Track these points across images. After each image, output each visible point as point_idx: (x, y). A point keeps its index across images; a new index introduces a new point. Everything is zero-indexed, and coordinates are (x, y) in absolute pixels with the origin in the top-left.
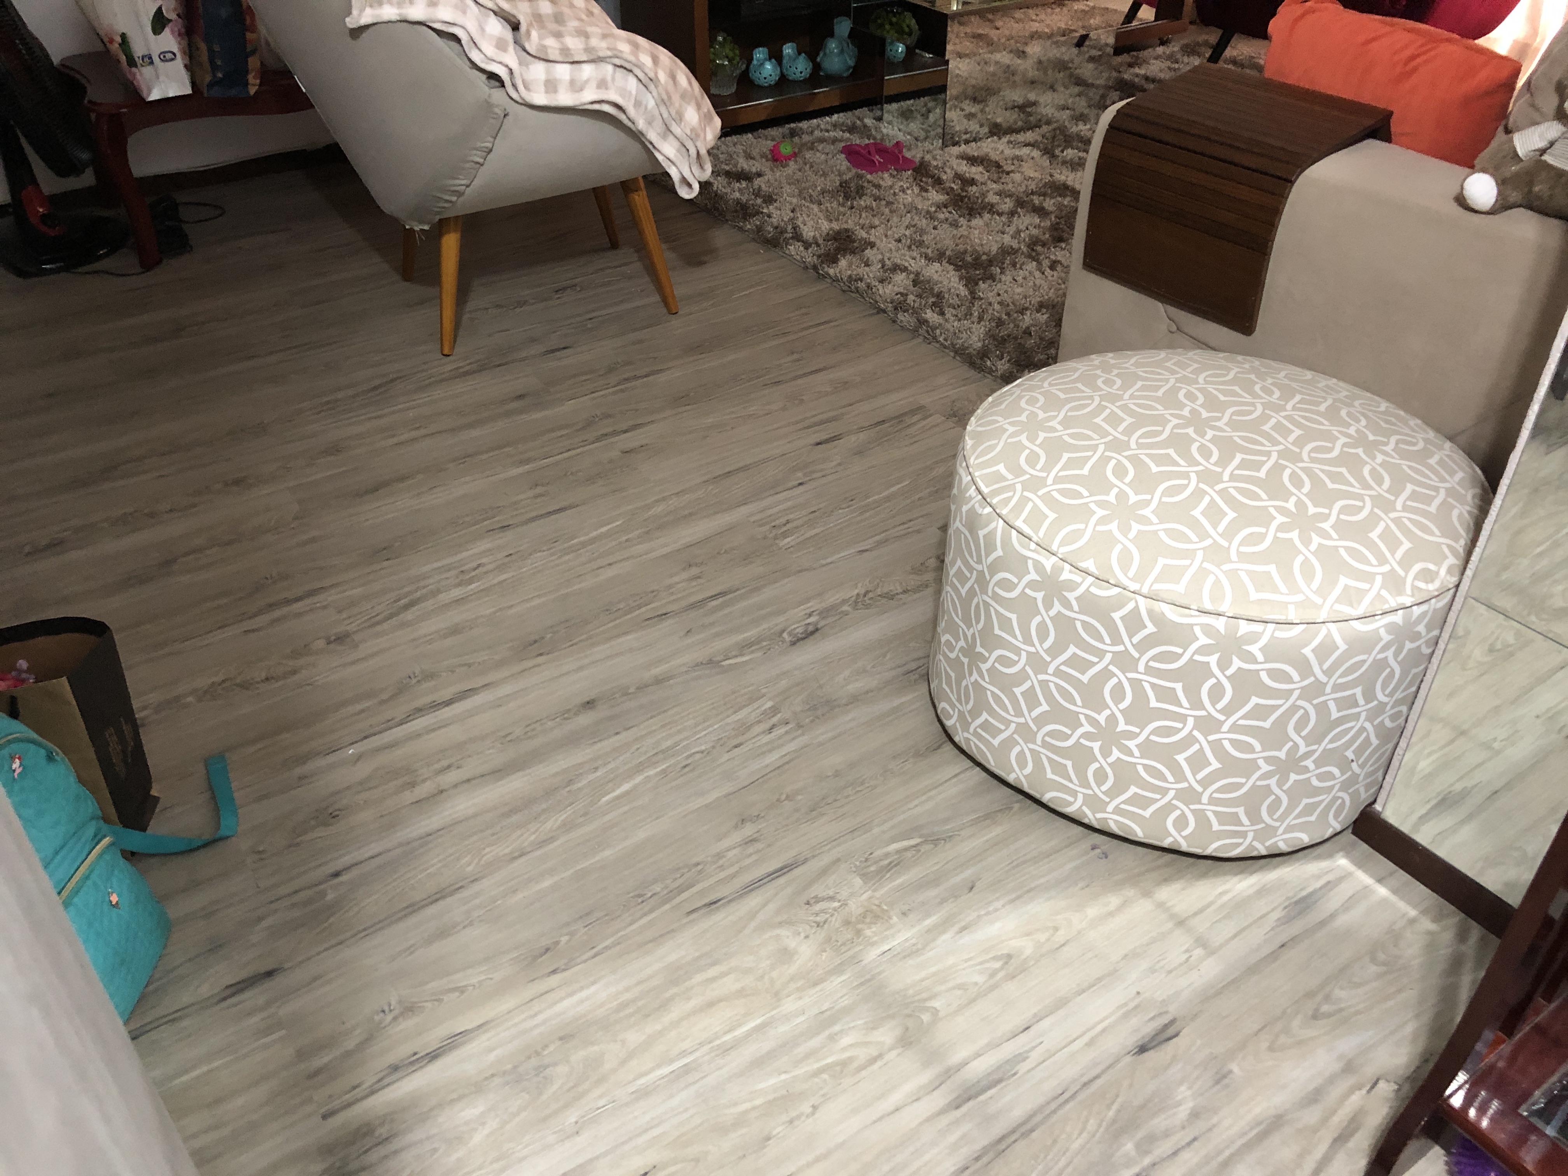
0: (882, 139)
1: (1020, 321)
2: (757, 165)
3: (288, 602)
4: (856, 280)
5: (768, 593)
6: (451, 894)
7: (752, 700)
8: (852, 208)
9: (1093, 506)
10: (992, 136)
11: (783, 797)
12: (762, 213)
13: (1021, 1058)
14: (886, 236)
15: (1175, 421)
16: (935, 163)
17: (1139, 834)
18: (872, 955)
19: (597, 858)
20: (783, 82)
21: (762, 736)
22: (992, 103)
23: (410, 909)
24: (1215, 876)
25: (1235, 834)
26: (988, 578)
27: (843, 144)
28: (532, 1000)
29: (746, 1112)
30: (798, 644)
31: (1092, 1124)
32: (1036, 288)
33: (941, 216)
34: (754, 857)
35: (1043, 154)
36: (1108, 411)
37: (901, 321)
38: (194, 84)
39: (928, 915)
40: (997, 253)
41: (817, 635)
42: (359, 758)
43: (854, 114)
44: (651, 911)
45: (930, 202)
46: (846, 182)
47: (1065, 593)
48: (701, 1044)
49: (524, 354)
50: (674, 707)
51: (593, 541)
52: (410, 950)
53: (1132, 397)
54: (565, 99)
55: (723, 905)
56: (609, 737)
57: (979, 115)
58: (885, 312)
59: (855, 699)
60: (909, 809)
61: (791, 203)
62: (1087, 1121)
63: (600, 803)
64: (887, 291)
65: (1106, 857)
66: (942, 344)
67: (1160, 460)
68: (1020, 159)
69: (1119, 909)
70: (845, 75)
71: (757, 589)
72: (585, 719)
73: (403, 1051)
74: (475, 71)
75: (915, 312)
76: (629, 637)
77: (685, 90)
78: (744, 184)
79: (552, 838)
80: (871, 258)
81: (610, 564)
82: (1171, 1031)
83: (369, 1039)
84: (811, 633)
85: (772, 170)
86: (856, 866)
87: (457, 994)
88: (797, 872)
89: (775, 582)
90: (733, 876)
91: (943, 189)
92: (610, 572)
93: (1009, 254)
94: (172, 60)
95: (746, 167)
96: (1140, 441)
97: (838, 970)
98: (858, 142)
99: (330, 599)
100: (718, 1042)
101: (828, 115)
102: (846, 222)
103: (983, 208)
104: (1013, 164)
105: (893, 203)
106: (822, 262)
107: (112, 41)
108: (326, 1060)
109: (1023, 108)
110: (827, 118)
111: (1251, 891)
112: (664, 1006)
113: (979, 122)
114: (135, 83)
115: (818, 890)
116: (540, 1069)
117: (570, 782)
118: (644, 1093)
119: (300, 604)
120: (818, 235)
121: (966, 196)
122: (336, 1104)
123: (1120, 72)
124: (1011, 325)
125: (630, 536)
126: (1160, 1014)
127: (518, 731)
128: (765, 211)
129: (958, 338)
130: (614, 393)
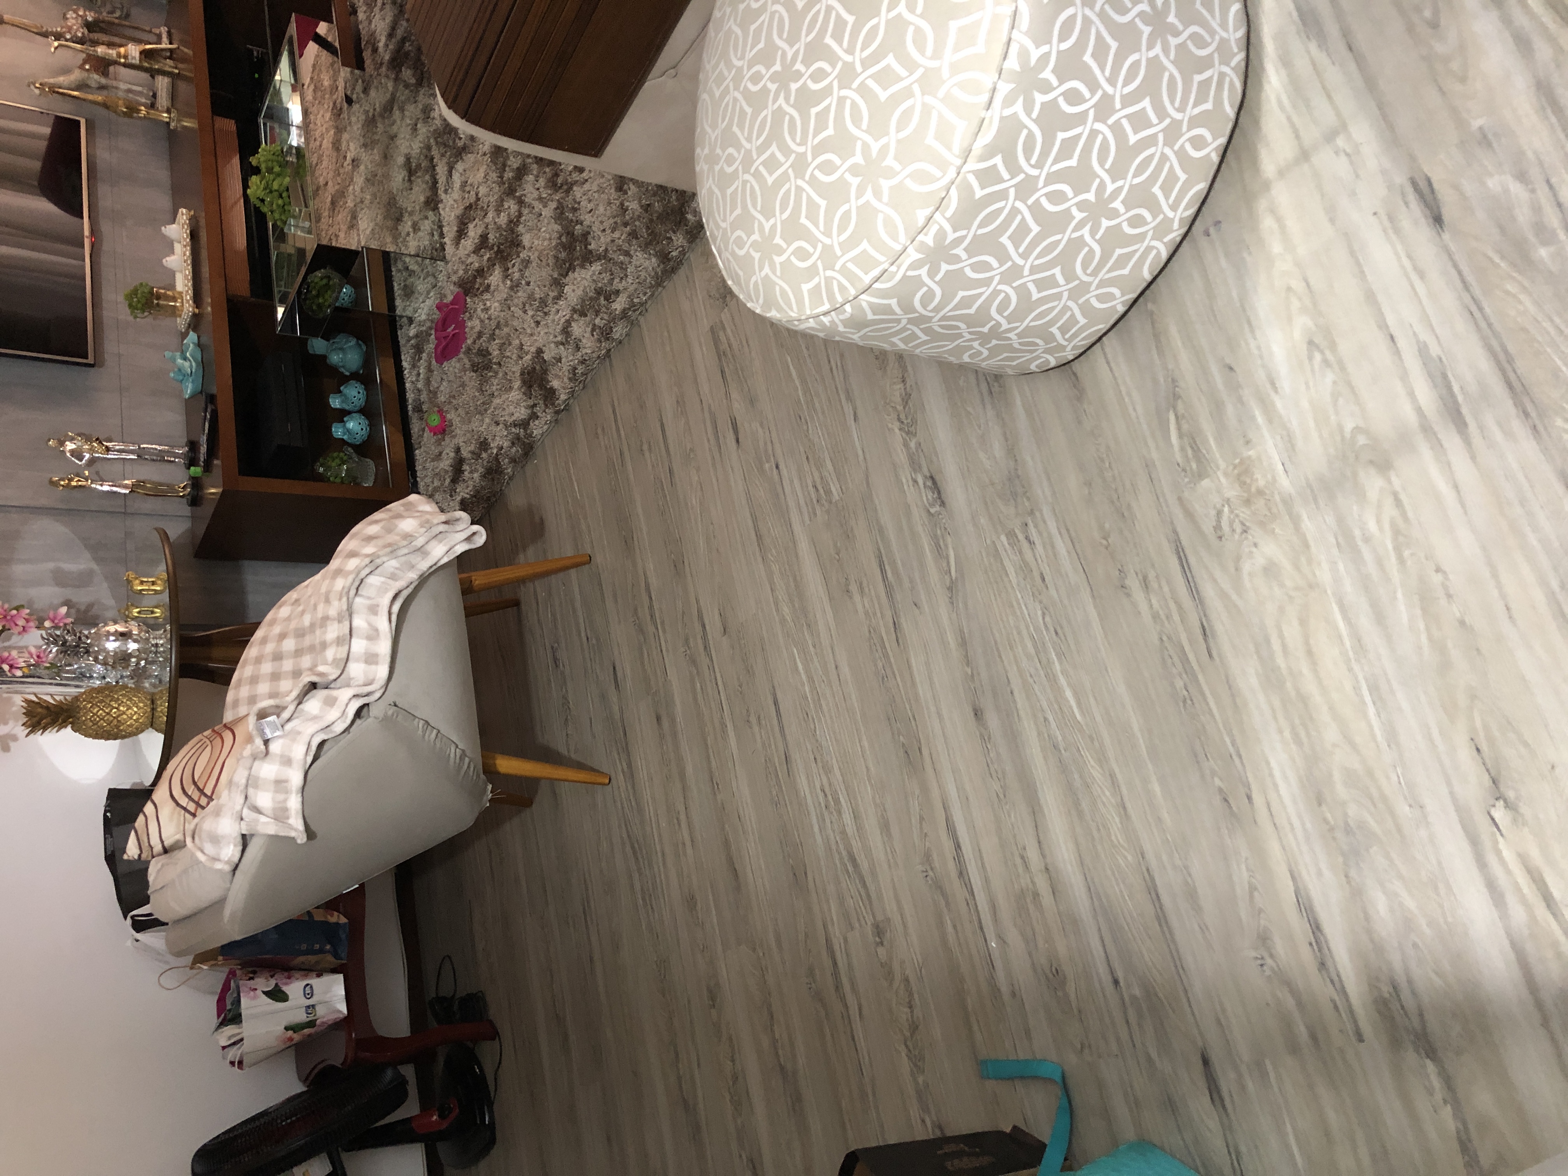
0: (432, 321)
1: (633, 213)
2: (447, 450)
3: (836, 974)
4: (575, 374)
5: (886, 518)
6: (1152, 879)
7: (997, 555)
8: (499, 364)
9: (861, 201)
10: (438, 209)
11: (1104, 542)
12: (497, 455)
13: (1423, 350)
14: (532, 335)
15: (781, 101)
16: (461, 272)
17: (1202, 186)
18: (1284, 482)
19: (1139, 735)
20: (366, 411)
21: (1036, 551)
22: (403, 202)
23: (1163, 921)
24: (1259, 110)
25: (1220, 84)
26: (917, 315)
27: (434, 362)
28: (1275, 824)
29: (1430, 638)
30: (946, 500)
31: (1510, 287)
32: (601, 190)
33: (517, 275)
34: (1164, 583)
35: (461, 158)
36: (761, 168)
37: (621, 335)
38: (334, 971)
39: (1253, 418)
40: (561, 224)
41: (937, 478)
42: (1002, 940)
43: (405, 346)
44: (1203, 694)
45: (501, 284)
46: (473, 366)
47: (947, 242)
48: (1350, 670)
49: (616, 708)
50: (992, 632)
51: (811, 679)
52: (1203, 928)
53: (749, 139)
54: (384, 647)
55: (1208, 620)
56: (1015, 701)
57: (416, 218)
58: (610, 350)
59: (1012, 451)
60: (1138, 418)
61: (489, 425)
62: (1507, 293)
63: (1082, 723)
64: (589, 345)
65: (1220, 222)
66: (649, 298)
67: (821, 125)
68: (464, 184)
69: (1279, 220)
70: (364, 348)
71: (881, 530)
72: (993, 720)
73: (1307, 956)
74: (351, 730)
75: (613, 320)
76: (914, 664)
77: (382, 528)
78: (466, 467)
79: (1110, 775)
80: (553, 354)
81: (836, 667)
82: (1422, 184)
83: (1288, 984)
84: (935, 484)
85: (454, 437)
86: (1189, 482)
87: (1256, 894)
88: (1185, 542)
89: (876, 510)
90: (1180, 607)
91: (489, 269)
92: (845, 670)
93: (562, 213)
94: (311, 987)
95: (448, 462)
96: (798, 140)
97: (1296, 521)
98: (432, 346)
99: (837, 934)
100: (1351, 654)
101: (403, 372)
102: (514, 373)
103: (512, 231)
104: (469, 192)
105: (499, 322)
106: (553, 404)
107: (291, 1039)
108: (1302, 1029)
109: (411, 172)
110: (405, 372)
111: (1283, 72)
112: (1304, 699)
113: (421, 219)
114: (330, 1023)
115: (1208, 527)
116: (1348, 830)
117: (1055, 747)
118: (1392, 737)
119: (840, 964)
120: (524, 404)
121: (499, 247)
122: (1349, 1027)
123: (381, 64)
124: (637, 223)
125: (810, 642)
126: (1403, 195)
127: (996, 786)
128: (495, 451)
129: (645, 280)
130: (664, 631)
